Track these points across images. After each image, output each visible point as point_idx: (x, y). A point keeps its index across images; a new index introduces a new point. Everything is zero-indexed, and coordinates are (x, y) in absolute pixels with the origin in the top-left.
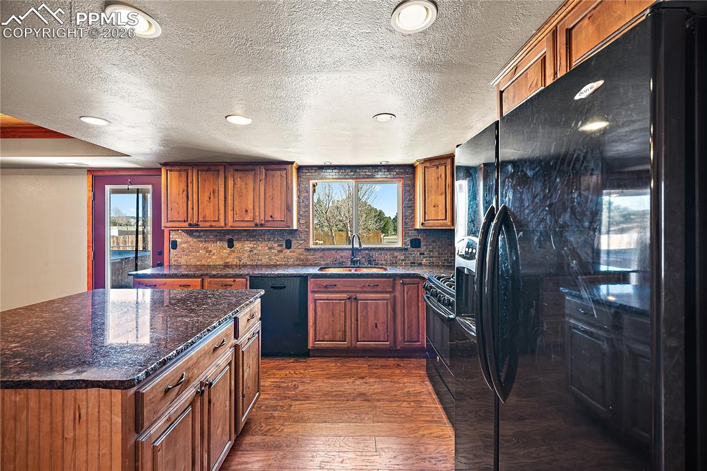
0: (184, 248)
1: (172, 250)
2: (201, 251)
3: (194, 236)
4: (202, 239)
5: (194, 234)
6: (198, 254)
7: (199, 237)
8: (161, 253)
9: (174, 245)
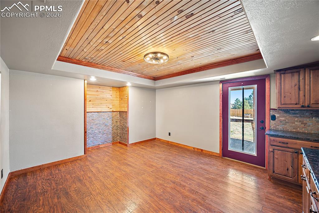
0: (281, 120)
1: (271, 121)
2: (296, 123)
3: (290, 113)
4: (298, 116)
5: (290, 112)
6: (293, 124)
7: (295, 114)
8: (263, 122)
9: (273, 118)
